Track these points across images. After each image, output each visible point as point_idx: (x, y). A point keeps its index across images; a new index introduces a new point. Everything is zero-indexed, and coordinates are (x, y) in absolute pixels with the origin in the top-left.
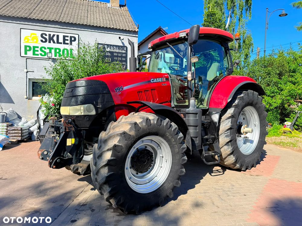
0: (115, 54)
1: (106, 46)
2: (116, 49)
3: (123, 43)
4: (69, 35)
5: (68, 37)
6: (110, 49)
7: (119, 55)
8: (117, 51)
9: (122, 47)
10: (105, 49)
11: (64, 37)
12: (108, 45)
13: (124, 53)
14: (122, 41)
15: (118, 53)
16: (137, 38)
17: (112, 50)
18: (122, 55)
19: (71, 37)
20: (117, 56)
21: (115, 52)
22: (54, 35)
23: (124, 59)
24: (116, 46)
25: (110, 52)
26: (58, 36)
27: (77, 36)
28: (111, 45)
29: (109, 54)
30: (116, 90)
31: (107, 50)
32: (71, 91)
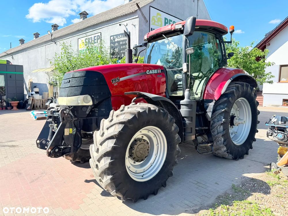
0: (121, 43)
1: (115, 37)
2: (121, 38)
3: (127, 29)
4: (96, 35)
5: (96, 36)
6: (118, 39)
7: (124, 43)
11: (94, 37)
12: (116, 35)
14: (127, 27)
15: (123, 41)
16: (138, 19)
17: (119, 40)
19: (97, 36)
20: (123, 45)
21: (121, 41)
22: (90, 38)
24: (122, 34)
25: (117, 42)
26: (92, 37)
28: (118, 35)
29: (117, 44)
30: (112, 81)
31: (116, 41)
32: (68, 82)
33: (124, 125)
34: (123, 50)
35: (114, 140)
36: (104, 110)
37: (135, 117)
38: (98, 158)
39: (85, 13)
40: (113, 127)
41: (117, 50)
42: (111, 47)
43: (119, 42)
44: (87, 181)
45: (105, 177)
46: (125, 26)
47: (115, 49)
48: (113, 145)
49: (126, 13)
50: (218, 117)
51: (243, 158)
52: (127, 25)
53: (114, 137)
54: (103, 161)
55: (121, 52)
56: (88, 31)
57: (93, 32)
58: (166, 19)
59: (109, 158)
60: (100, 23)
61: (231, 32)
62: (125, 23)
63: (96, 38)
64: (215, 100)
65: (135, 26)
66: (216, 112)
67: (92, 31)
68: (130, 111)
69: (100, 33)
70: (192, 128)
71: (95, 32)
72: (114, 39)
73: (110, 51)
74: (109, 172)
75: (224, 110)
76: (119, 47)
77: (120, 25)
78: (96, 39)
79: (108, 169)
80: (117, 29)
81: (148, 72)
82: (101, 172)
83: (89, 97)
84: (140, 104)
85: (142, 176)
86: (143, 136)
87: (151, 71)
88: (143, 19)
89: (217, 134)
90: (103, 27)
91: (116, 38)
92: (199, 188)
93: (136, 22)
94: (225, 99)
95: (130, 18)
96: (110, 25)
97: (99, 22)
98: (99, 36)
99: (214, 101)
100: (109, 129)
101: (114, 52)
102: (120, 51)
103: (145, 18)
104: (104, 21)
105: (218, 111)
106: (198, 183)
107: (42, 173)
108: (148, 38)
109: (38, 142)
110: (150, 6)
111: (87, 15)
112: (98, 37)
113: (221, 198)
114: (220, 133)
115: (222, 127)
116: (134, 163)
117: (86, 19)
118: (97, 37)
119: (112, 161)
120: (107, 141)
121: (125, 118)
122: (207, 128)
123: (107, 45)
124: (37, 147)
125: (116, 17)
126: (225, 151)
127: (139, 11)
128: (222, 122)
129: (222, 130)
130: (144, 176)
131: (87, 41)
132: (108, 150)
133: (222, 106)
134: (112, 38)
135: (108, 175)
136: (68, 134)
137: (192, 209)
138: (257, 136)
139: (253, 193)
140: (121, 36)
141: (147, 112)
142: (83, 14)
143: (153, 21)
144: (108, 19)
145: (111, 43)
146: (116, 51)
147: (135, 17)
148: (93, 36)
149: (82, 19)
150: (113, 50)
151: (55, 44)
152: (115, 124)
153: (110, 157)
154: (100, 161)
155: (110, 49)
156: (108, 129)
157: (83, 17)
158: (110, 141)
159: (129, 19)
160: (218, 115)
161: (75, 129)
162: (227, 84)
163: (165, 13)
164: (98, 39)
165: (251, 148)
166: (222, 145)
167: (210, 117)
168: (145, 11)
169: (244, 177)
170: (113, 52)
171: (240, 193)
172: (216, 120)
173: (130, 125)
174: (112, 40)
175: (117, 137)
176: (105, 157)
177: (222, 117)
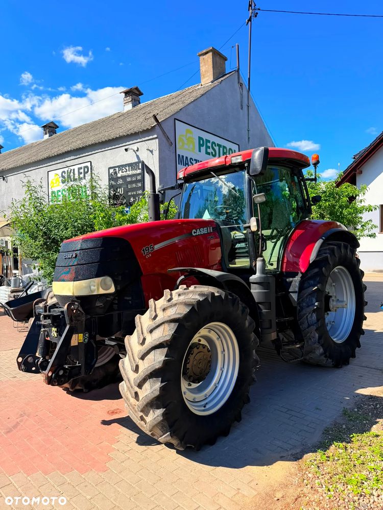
0: (129, 179)
1: (117, 169)
2: (129, 171)
3: (138, 157)
4: (83, 165)
5: (81, 168)
6: (122, 172)
7: (134, 179)
8: (130, 173)
9: (135, 163)
10: (117, 175)
11: (80, 169)
12: (118, 167)
13: (139, 174)
14: (138, 153)
15: (132, 176)
16: (157, 140)
17: (125, 174)
18: (136, 178)
19: (85, 167)
20: (131, 182)
21: (129, 176)
22: (71, 170)
23: (140, 185)
24: (130, 165)
25: (122, 177)
26: (74, 170)
27: (88, 164)
28: (122, 166)
29: (120, 182)
30: (144, 250)
31: (119, 175)
32: (74, 256)
33: (178, 324)
34: (133, 191)
35: (165, 350)
36: (130, 298)
37: (192, 311)
38: (138, 381)
39: (52, 125)
40: (161, 329)
41: (121, 191)
42: (111, 186)
43: (123, 178)
44: (105, 423)
45: (151, 411)
46: (134, 151)
47: (117, 189)
48: (163, 358)
49: (136, 130)
50: (308, 300)
51: (348, 364)
52: (138, 150)
53: (165, 344)
54: (147, 385)
55: (130, 194)
56: (67, 159)
57: (76, 160)
58: (200, 138)
59: (158, 380)
60: (90, 146)
61: (315, 165)
62: (135, 147)
63: (82, 171)
64: (302, 273)
65: (151, 152)
66: (304, 292)
67: (74, 159)
68: (184, 301)
69: (90, 163)
70: (271, 320)
71: (81, 160)
72: (116, 173)
73: (110, 193)
74: (159, 403)
75: (316, 288)
76: (126, 186)
77: (126, 150)
78: (81, 173)
79: (157, 398)
80: (120, 156)
81: (194, 233)
82: (145, 403)
83: (109, 280)
84: (195, 287)
85: (205, 407)
86: (201, 339)
87: (198, 230)
88: (164, 139)
89: (308, 327)
90: (93, 152)
91: (119, 171)
92: (292, 419)
93: (154, 144)
94: (316, 270)
95: (144, 139)
96: (107, 149)
97: (87, 144)
98: (87, 167)
99: (300, 275)
100: (154, 332)
101: (117, 194)
102: (128, 192)
103: (168, 138)
104: (97, 142)
105: (306, 290)
106: (289, 410)
107: (21, 416)
108: (186, 175)
109: (20, 360)
110: (175, 119)
111: (56, 128)
112: (86, 170)
113: (331, 432)
114: (313, 325)
115: (314, 315)
116: (190, 385)
117: (54, 135)
118: (84, 170)
119: (163, 384)
120: (153, 352)
121: (178, 312)
122: (292, 318)
123: (103, 183)
124: (20, 369)
125: (118, 136)
126: (321, 355)
127: (157, 127)
128: (315, 308)
129: (316, 321)
130: (208, 407)
131: (66, 175)
132: (157, 367)
133: (312, 282)
134: (111, 171)
135: (157, 409)
136: (77, 344)
137: (290, 453)
138: (365, 326)
139: (378, 420)
140: (127, 168)
141: (210, 300)
142: (49, 127)
143: (181, 144)
144: (104, 140)
145: (110, 180)
146: (119, 192)
147: (151, 137)
148: (76, 168)
149: (48, 135)
150: (114, 191)
151: (3, 180)
152: (163, 323)
153: (160, 379)
154: (142, 386)
155: (110, 190)
156: (151, 331)
157: (49, 131)
158: (158, 351)
159: (141, 140)
160: (307, 296)
161: (87, 335)
162: (316, 247)
163: (199, 129)
164: (85, 173)
165: (359, 346)
166: (317, 345)
167: (296, 300)
168: (168, 128)
169: (358, 395)
170: (114, 194)
171: (358, 422)
172: (304, 304)
173: (187, 324)
174: (111, 174)
175: (169, 344)
176: (151, 379)
177: (314, 300)
